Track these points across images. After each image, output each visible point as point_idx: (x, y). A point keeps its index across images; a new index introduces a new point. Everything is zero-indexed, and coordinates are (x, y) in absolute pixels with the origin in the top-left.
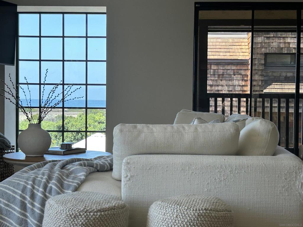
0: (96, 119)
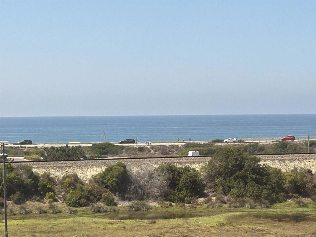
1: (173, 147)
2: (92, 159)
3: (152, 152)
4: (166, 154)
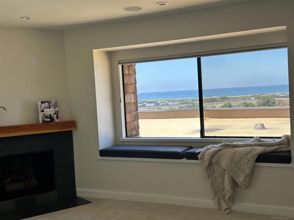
1: (247, 97)
2: (220, 101)
3: (240, 98)
4: (245, 99)
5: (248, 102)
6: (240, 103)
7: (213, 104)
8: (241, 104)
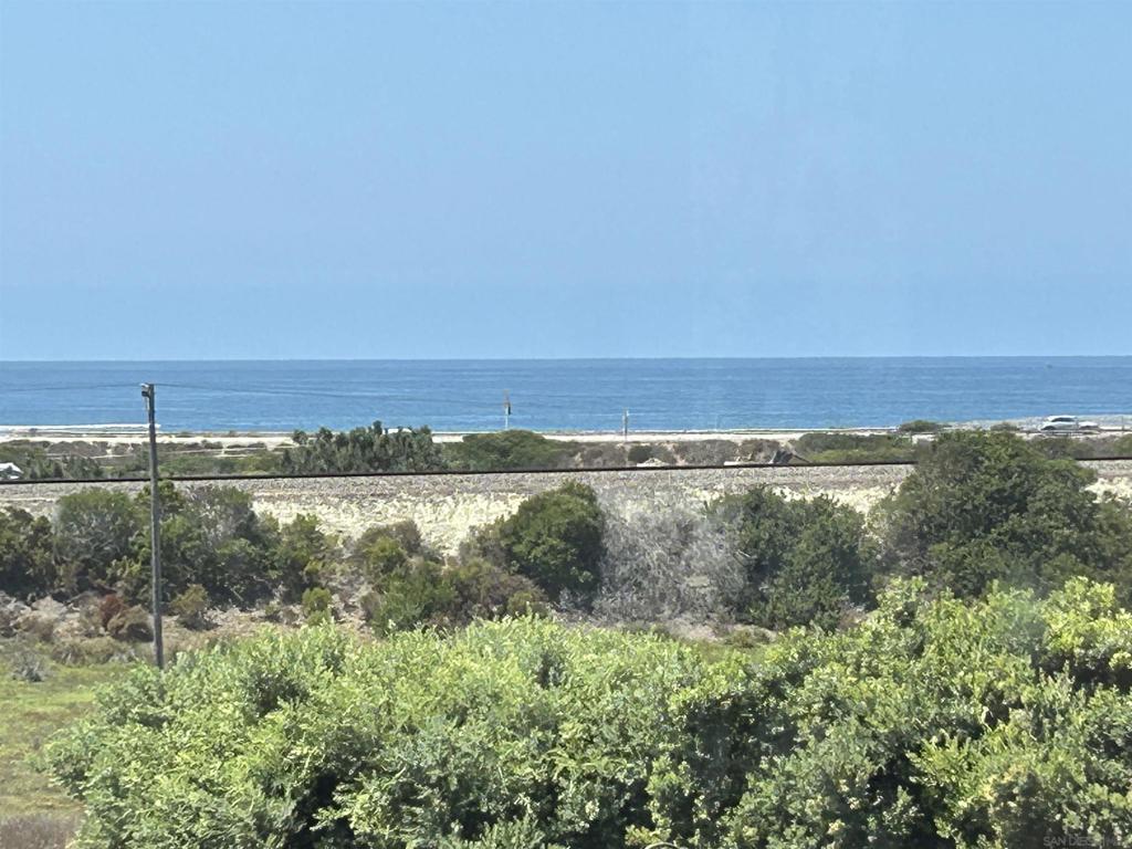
0: (1057, 636)
5: (795, 487)
6: (707, 496)
7: (388, 497)
8: (709, 510)
